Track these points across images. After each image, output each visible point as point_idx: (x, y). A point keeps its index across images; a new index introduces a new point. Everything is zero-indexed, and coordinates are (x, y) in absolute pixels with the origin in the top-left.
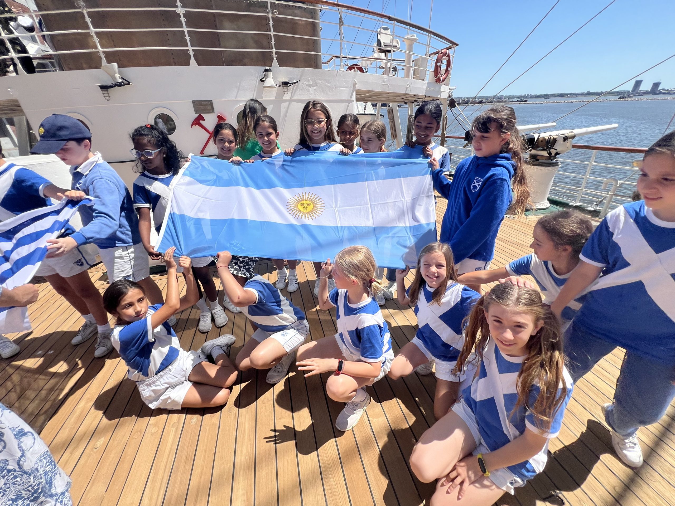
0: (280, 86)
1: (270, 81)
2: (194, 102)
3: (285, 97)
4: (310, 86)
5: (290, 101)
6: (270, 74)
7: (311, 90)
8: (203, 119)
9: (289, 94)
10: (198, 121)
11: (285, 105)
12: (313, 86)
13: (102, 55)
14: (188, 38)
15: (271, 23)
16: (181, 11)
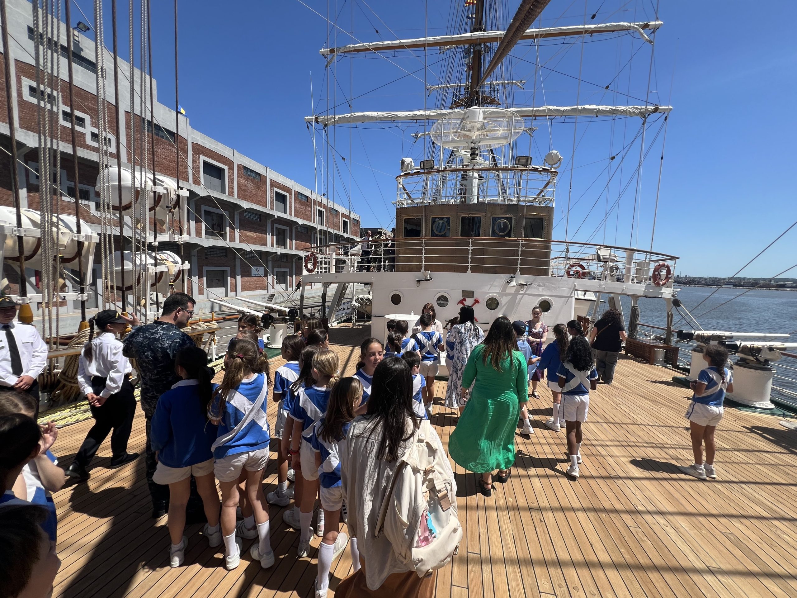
0: (519, 285)
1: (514, 283)
2: (463, 291)
3: (521, 292)
4: (540, 286)
5: (524, 294)
6: (515, 279)
7: (540, 289)
8: (466, 301)
9: (525, 290)
10: (461, 302)
11: (519, 297)
12: (542, 286)
13: (423, 266)
14: (470, 260)
15: (520, 253)
16: (470, 248)
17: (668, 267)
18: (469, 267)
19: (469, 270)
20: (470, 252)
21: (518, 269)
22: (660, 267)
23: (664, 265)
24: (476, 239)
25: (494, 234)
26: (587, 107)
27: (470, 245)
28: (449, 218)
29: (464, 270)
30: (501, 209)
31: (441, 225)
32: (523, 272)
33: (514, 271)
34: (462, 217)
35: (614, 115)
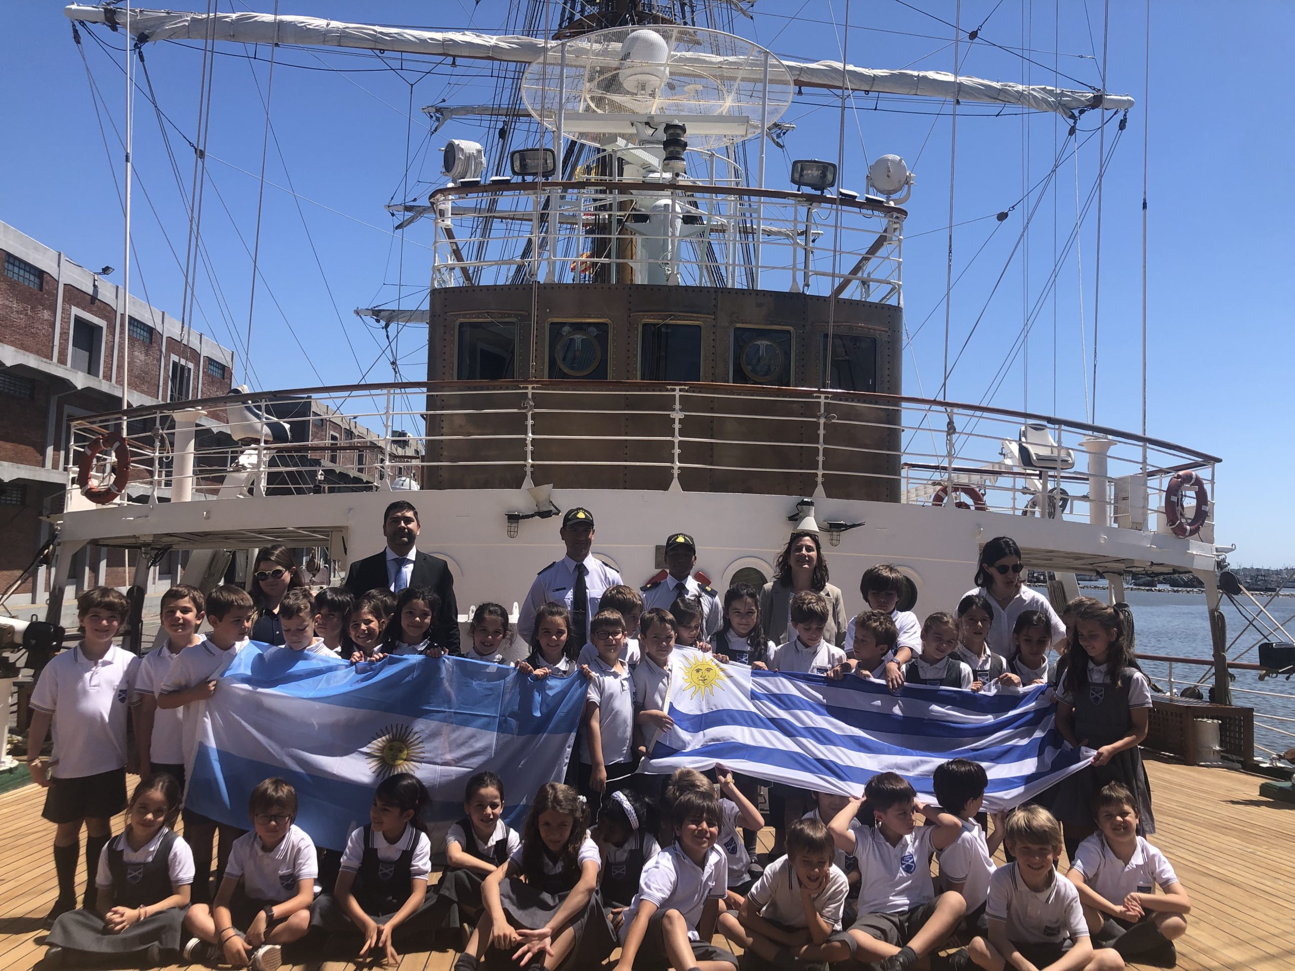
0: (825, 530)
1: (811, 521)
6: (811, 510)
9: (842, 546)
13: (529, 470)
14: (677, 451)
15: (822, 432)
16: (677, 415)
17: (1198, 482)
18: (676, 472)
19: (675, 483)
20: (677, 426)
21: (820, 479)
22: (1182, 483)
23: (1188, 478)
24: (693, 389)
25: (740, 376)
26: (931, 75)
27: (677, 406)
28: (602, 327)
29: (659, 481)
30: (759, 305)
31: (578, 344)
32: (835, 489)
33: (806, 486)
34: (645, 325)
35: (1001, 104)
